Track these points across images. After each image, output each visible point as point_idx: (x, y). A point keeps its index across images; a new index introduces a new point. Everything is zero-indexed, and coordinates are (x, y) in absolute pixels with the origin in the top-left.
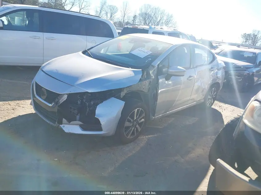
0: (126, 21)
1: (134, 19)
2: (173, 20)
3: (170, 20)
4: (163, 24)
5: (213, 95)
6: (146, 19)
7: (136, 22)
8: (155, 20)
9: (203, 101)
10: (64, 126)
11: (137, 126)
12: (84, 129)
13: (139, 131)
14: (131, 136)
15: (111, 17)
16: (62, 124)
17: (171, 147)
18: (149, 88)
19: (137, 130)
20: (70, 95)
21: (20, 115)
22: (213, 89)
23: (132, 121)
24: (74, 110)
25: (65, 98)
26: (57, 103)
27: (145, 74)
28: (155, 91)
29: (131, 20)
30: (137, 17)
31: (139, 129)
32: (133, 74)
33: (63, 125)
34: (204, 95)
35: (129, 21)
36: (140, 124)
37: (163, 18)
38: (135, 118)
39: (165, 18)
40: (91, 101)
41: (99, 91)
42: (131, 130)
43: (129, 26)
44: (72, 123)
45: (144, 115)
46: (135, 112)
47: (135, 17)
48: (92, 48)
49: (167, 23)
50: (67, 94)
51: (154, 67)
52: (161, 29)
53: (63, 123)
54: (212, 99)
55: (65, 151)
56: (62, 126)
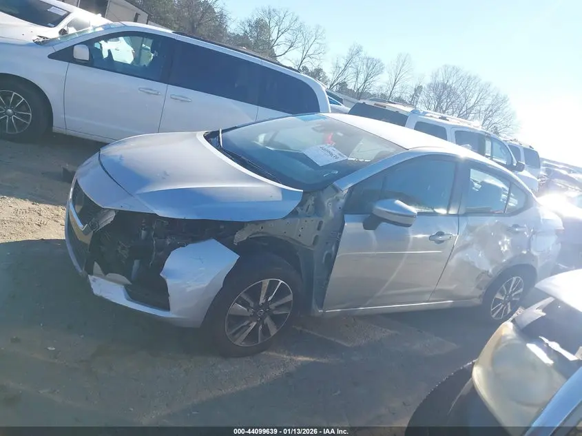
0: (397, 95)
1: (416, 94)
2: (505, 110)
3: (499, 108)
4: (481, 114)
5: (513, 295)
6: (443, 98)
7: (419, 100)
8: (463, 102)
9: (477, 302)
10: (94, 280)
11: (267, 320)
12: (132, 296)
13: (272, 335)
14: (244, 340)
15: (365, 82)
16: (91, 274)
17: (339, 392)
18: (317, 236)
19: (266, 331)
20: (120, 214)
21: (42, 239)
22: (514, 278)
23: (252, 304)
24: (123, 248)
25: (110, 218)
26: (92, 227)
27: (311, 202)
28: (333, 248)
29: (408, 95)
30: (423, 90)
31: (273, 331)
32: (278, 196)
33: (93, 277)
34: (481, 289)
35: (404, 97)
36: (276, 319)
37: (481, 101)
38: (262, 301)
39: (488, 102)
40: (166, 238)
41: (181, 217)
42: (248, 326)
43: (368, 102)
44: (110, 275)
45: (290, 298)
46: (264, 286)
47: (418, 90)
48: (236, 128)
49: (491, 113)
50: (115, 210)
51: (337, 190)
52: (440, 118)
53: (94, 271)
54: (509, 304)
55: (82, 336)
56: (91, 278)
